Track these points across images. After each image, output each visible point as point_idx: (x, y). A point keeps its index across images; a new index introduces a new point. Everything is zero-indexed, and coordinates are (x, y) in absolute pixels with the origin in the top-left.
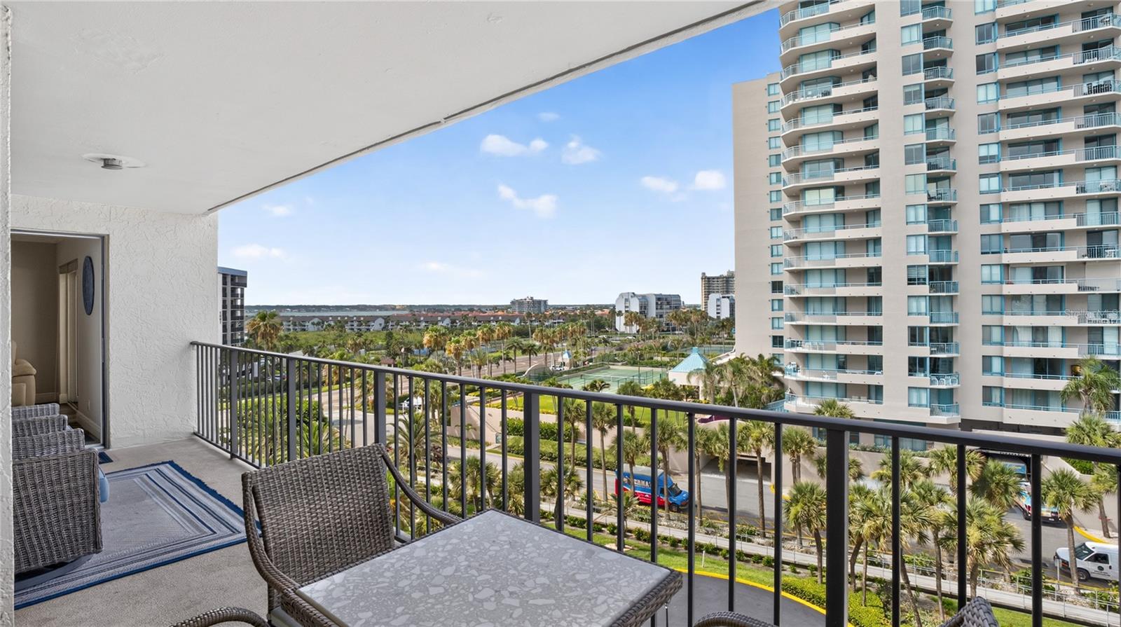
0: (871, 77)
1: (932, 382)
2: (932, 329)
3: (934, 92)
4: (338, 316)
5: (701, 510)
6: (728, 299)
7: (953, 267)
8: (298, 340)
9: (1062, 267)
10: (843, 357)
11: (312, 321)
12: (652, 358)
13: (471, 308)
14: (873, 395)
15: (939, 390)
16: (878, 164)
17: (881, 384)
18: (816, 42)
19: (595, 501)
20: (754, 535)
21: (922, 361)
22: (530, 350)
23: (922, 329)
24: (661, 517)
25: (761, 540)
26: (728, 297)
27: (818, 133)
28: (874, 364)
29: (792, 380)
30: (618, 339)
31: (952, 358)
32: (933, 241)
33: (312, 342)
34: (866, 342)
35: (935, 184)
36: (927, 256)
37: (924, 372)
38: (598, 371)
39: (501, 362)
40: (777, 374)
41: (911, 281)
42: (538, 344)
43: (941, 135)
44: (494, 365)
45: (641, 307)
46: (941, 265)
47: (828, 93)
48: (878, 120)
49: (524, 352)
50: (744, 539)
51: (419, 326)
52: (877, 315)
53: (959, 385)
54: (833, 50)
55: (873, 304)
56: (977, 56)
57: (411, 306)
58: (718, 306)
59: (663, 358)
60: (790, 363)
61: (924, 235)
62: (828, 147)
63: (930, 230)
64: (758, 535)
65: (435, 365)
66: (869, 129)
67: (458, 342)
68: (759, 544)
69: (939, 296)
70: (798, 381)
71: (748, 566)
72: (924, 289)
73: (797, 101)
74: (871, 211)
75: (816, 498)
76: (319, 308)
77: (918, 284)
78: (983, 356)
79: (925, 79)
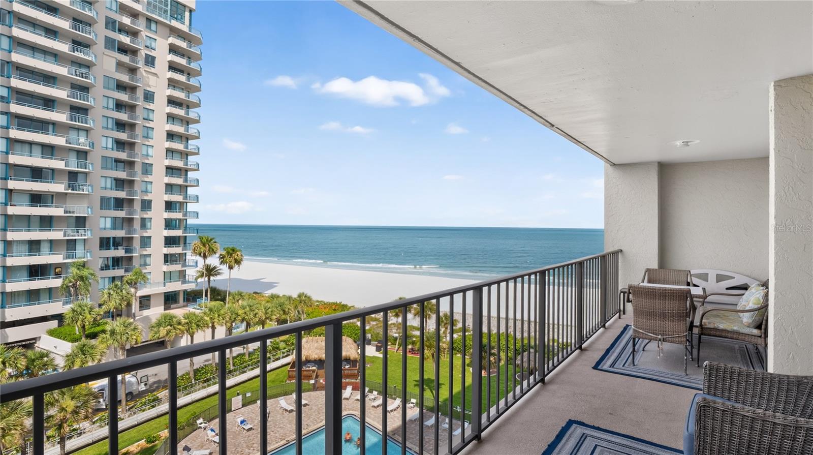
9: (53, 196)
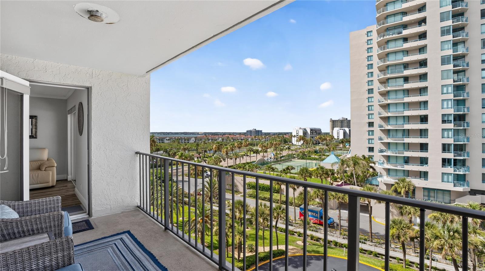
0: (423, 24)
1: (454, 171)
2: (455, 145)
3: (457, 30)
4: (176, 137)
5: (340, 227)
6: (342, 130)
7: (466, 115)
8: (161, 146)
10: (407, 157)
11: (166, 139)
12: (310, 156)
13: (230, 134)
14: (422, 175)
15: (458, 175)
16: (427, 66)
17: (427, 171)
18: (395, 9)
19: (290, 221)
20: (367, 240)
21: (449, 160)
22: (257, 152)
23: (449, 145)
24: (321, 229)
25: (371, 244)
26: (343, 129)
27: (395, 52)
28: (424, 161)
29: (380, 168)
30: (293, 147)
31: (465, 159)
32: (456, 102)
33: (167, 147)
34: (420, 151)
35: (457, 74)
36: (453, 109)
37: (450, 166)
38: (287, 162)
39: (244, 157)
40: (372, 165)
41: (444, 122)
42: (260, 149)
43: (461, 50)
44: (241, 158)
45: (303, 134)
46: (460, 114)
47: (401, 33)
48: (427, 44)
49: (254, 153)
50: (363, 242)
51: (209, 141)
52: (425, 138)
53: (469, 173)
54: (403, 12)
55: (423, 133)
56: (481, 10)
57: (205, 133)
58: (338, 133)
59: (315, 156)
60: (380, 160)
61: (451, 99)
62: (401, 58)
63: (454, 96)
64: (369, 240)
65: (218, 158)
66: (422, 49)
67: (227, 148)
68: (369, 245)
69: (458, 129)
70: (384, 169)
71: (365, 255)
72: (451, 126)
73: (385, 37)
74: (423, 88)
75: (403, 226)
76: (168, 133)
77: (448, 123)
78: (482, 159)
79: (453, 23)
